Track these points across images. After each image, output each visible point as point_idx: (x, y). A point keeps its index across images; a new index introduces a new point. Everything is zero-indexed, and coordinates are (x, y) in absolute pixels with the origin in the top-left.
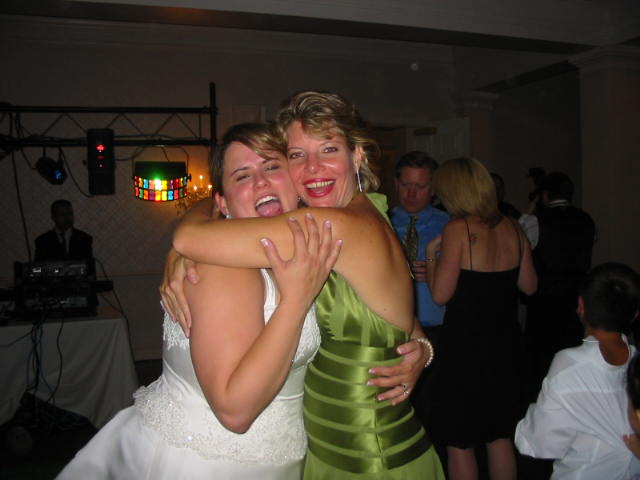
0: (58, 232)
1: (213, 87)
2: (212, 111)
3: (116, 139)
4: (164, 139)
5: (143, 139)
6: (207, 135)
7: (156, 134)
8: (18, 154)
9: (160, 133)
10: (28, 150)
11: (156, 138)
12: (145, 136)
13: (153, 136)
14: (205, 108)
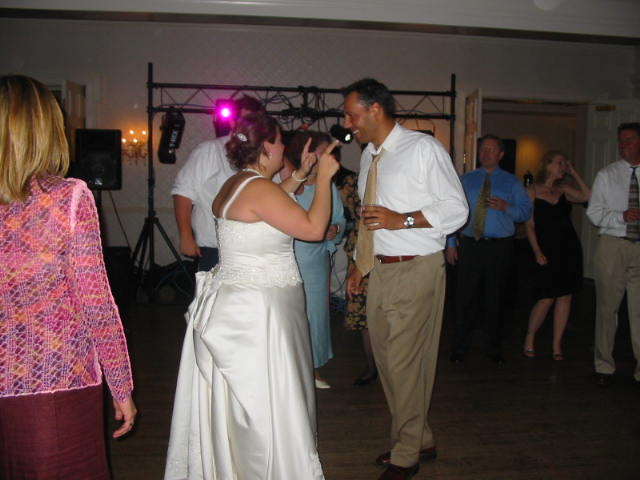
1: (453, 76)
2: (452, 94)
4: (419, 114)
6: (448, 112)
7: (413, 110)
8: (321, 121)
9: (416, 109)
10: (328, 119)
11: (413, 113)
13: (410, 111)
14: (448, 92)
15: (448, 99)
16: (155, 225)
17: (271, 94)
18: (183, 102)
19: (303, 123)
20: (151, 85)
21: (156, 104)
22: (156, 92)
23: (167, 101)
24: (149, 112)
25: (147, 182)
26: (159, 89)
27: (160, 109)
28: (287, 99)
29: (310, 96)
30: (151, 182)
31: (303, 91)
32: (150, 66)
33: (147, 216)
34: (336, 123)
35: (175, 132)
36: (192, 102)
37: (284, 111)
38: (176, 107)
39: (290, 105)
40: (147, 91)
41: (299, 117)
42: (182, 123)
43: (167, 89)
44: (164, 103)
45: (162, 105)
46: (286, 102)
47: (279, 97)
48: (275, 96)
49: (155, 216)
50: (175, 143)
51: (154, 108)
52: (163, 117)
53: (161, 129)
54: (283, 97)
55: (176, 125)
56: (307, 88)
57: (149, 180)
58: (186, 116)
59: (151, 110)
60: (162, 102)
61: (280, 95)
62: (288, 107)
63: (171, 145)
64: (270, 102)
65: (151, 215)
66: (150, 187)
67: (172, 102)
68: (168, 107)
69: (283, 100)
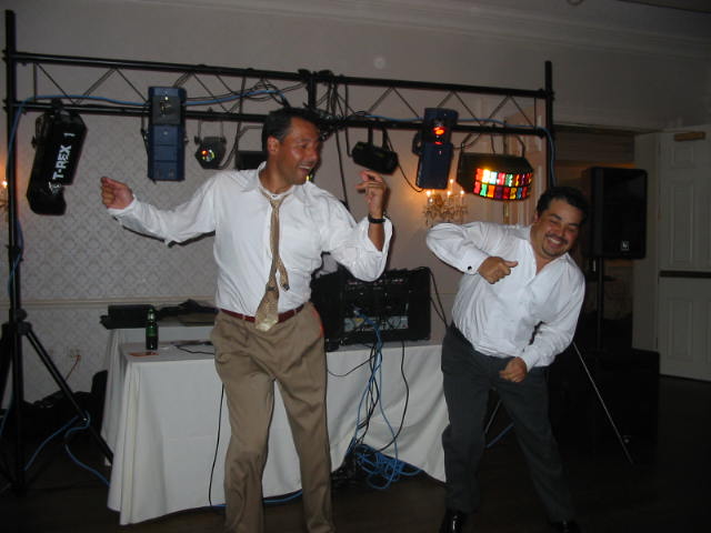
1: (548, 65)
2: (547, 94)
3: (459, 124)
4: (498, 126)
5: (477, 124)
7: (489, 120)
8: (342, 134)
9: (495, 118)
10: (352, 131)
11: (490, 124)
12: (478, 121)
13: (486, 121)
14: (541, 90)
15: (542, 103)
16: (24, 338)
17: (251, 82)
18: (80, 93)
20: (13, 57)
21: (24, 93)
22: (24, 72)
23: (47, 90)
24: (6, 109)
25: (6, 252)
26: (30, 66)
27: (31, 106)
28: (278, 92)
30: (15, 251)
31: (304, 77)
32: (10, 17)
33: (6, 319)
34: (365, 140)
35: (66, 149)
36: (93, 95)
38: (66, 102)
39: (285, 102)
42: (81, 131)
43: (47, 67)
44: (39, 94)
45: (35, 98)
46: (278, 98)
47: (263, 90)
48: (256, 87)
49: (26, 320)
50: (64, 171)
51: (20, 102)
52: (38, 121)
53: (34, 142)
54: (271, 90)
55: (66, 134)
56: (315, 74)
57: (10, 247)
58: (87, 119)
59: (13, 108)
60: (35, 93)
61: (266, 86)
62: (281, 107)
63: (55, 176)
64: (248, 97)
65: (15, 317)
66: (11, 261)
67: (57, 93)
68: (48, 101)
69: (271, 94)
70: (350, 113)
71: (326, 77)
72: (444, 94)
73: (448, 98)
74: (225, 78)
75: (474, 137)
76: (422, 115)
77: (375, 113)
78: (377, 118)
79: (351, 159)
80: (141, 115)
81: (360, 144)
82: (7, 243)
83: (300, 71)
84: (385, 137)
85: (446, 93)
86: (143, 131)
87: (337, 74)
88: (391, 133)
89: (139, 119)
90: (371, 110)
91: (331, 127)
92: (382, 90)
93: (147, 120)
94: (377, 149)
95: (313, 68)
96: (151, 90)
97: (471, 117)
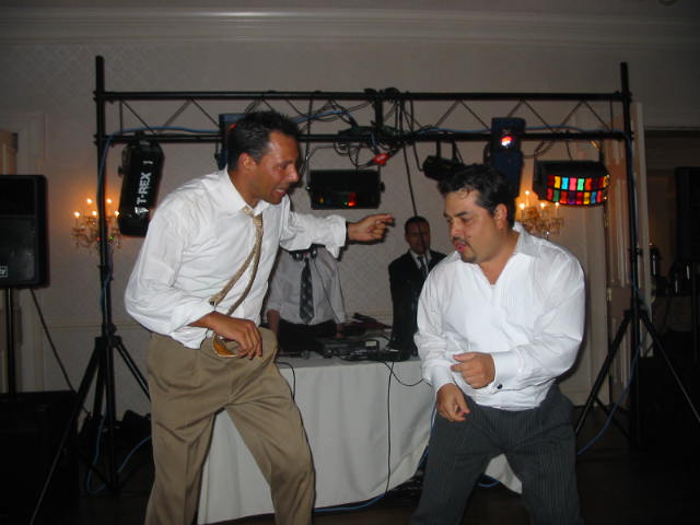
0: (415, 256)
1: (624, 67)
2: (624, 97)
3: (528, 132)
4: (573, 132)
5: (549, 131)
7: (562, 126)
8: (409, 149)
9: (568, 124)
10: (419, 145)
11: (564, 131)
12: (550, 128)
13: (558, 128)
14: (617, 93)
16: (115, 350)
17: (318, 105)
18: (161, 124)
19: (377, 153)
20: (102, 96)
21: (112, 128)
22: (111, 109)
23: (132, 124)
24: (97, 143)
25: (98, 271)
26: (117, 103)
27: (118, 139)
28: (345, 112)
29: (387, 106)
30: (106, 271)
31: (372, 97)
32: (100, 62)
33: (99, 334)
34: (434, 153)
35: (147, 176)
36: (173, 125)
37: (341, 133)
38: (148, 133)
39: (352, 122)
40: (93, 105)
41: (369, 145)
42: (159, 159)
43: (132, 104)
44: (126, 127)
45: (122, 131)
46: (345, 117)
47: (332, 110)
48: (324, 109)
49: (116, 334)
50: (146, 197)
51: (108, 137)
52: (123, 153)
53: (120, 171)
54: (338, 110)
55: (145, 162)
56: (381, 91)
57: (101, 267)
58: (165, 148)
59: (102, 141)
60: (121, 126)
61: (333, 107)
62: (349, 126)
63: (139, 201)
64: (316, 118)
65: (107, 332)
66: (102, 280)
67: (141, 126)
68: (133, 134)
69: (338, 114)
70: (416, 128)
71: (392, 94)
72: (514, 103)
73: (518, 106)
74: (294, 102)
75: (547, 144)
76: (490, 125)
77: (443, 127)
78: (446, 132)
79: (423, 173)
80: (216, 141)
81: (430, 158)
82: (99, 263)
83: (366, 90)
84: (455, 149)
85: (515, 103)
86: (216, 156)
87: (402, 90)
88: (460, 145)
89: (213, 145)
90: (438, 124)
91: (399, 143)
92: (449, 104)
93: (220, 146)
94: (447, 162)
95: (379, 86)
96: (221, 117)
97: (542, 124)
